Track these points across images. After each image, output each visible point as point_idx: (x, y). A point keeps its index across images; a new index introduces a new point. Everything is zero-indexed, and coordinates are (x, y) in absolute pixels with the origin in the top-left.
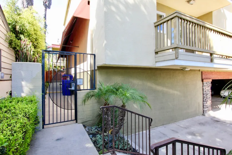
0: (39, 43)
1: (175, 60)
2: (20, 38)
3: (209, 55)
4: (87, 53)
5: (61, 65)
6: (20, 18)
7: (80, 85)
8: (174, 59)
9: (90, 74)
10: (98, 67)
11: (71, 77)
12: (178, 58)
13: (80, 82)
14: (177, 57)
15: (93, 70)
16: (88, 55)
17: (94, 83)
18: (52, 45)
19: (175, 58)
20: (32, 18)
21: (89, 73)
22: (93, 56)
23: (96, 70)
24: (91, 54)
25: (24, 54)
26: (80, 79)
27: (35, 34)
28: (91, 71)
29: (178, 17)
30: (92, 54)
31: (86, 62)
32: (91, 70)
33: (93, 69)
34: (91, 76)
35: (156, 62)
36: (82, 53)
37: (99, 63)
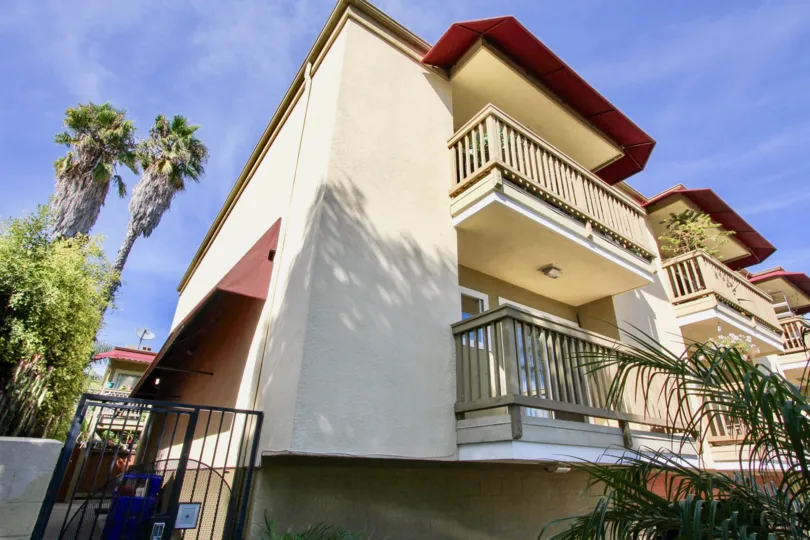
0: (70, 350)
1: (514, 443)
2: (10, 329)
3: (614, 424)
4: (237, 407)
5: (127, 428)
6: (36, 267)
7: (185, 529)
8: (510, 441)
9: (231, 484)
10: (265, 458)
11: (155, 483)
12: (520, 436)
13: (187, 517)
14: (517, 433)
15: (244, 468)
16: (238, 414)
17: (239, 519)
18: (117, 349)
19: (511, 438)
20: (77, 269)
21: (230, 478)
22: (255, 417)
23: (257, 469)
24: (248, 412)
25: (13, 408)
26: (191, 503)
27: (68, 316)
28: (237, 469)
29: (514, 319)
30: (253, 412)
31: (228, 433)
32: (241, 466)
33: (247, 464)
34: (232, 492)
35: (459, 445)
36: (216, 409)
37: (271, 446)
